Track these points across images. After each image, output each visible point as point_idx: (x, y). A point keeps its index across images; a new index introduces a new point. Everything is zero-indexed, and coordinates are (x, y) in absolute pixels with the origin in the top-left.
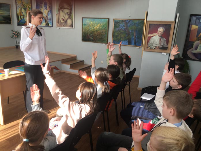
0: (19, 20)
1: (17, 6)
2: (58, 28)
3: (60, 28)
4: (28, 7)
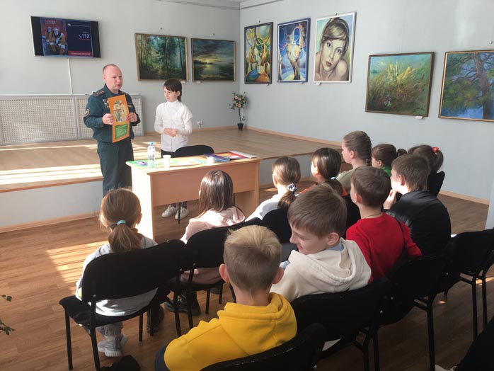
0: (248, 72)
1: (247, 44)
4: (265, 43)
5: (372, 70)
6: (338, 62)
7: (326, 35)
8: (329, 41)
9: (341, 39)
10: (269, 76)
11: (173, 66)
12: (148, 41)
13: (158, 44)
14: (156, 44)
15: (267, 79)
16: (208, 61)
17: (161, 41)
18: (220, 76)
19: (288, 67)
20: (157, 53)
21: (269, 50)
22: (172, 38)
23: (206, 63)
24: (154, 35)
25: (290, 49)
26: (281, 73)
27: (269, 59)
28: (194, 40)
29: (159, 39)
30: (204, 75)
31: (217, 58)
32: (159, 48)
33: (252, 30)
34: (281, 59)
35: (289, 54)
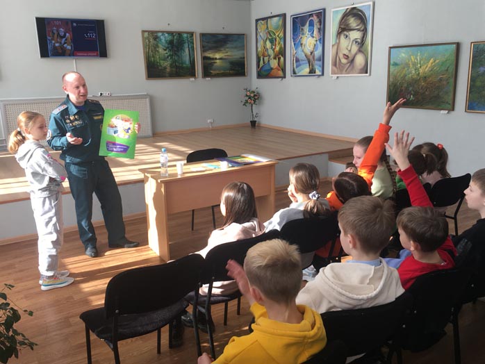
4: (278, 36)
5: (392, 62)
7: (342, 27)
8: (345, 33)
9: (358, 30)
10: (282, 70)
11: (182, 64)
12: (156, 38)
13: (166, 41)
14: (163, 41)
15: (281, 73)
16: (217, 56)
17: (169, 38)
18: (231, 72)
19: (302, 60)
20: (165, 50)
21: (282, 43)
22: (180, 34)
23: (216, 59)
24: (161, 32)
25: (304, 41)
26: (295, 66)
27: (282, 53)
28: (203, 35)
29: (166, 35)
30: (215, 70)
31: (227, 53)
32: (167, 45)
33: (263, 22)
34: (295, 52)
35: (303, 47)
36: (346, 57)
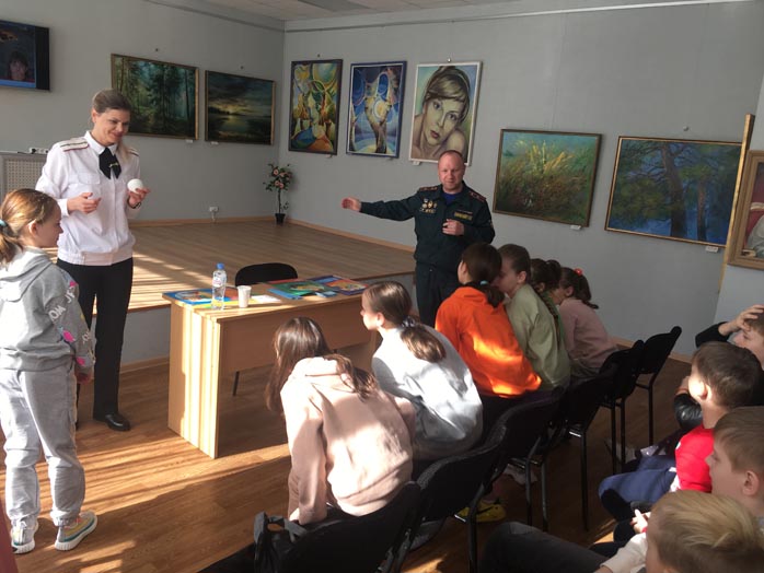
0: (296, 133)
1: (295, 87)
2: (417, 161)
3: (421, 163)
4: (328, 91)
5: (504, 151)
6: (451, 133)
7: (432, 91)
8: (436, 100)
9: (457, 99)
10: (332, 142)
11: (175, 115)
12: (134, 69)
13: (150, 75)
14: (146, 75)
15: (329, 147)
16: (231, 109)
17: (156, 71)
18: (250, 136)
19: (366, 132)
20: (148, 90)
21: (334, 102)
22: (174, 67)
23: (228, 113)
24: (144, 60)
25: (371, 104)
26: (353, 140)
27: (334, 116)
28: (210, 75)
29: (152, 66)
30: (224, 131)
31: (245, 106)
32: (151, 82)
33: (304, 67)
34: (355, 118)
35: (368, 113)
36: (436, 135)
